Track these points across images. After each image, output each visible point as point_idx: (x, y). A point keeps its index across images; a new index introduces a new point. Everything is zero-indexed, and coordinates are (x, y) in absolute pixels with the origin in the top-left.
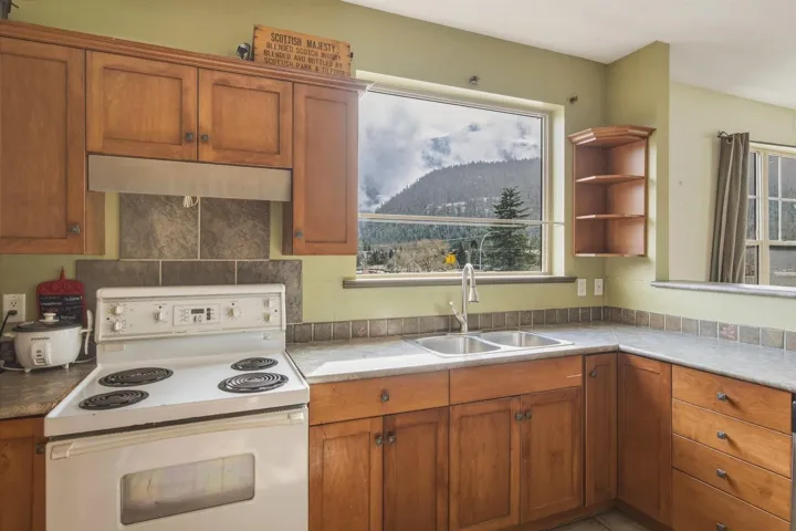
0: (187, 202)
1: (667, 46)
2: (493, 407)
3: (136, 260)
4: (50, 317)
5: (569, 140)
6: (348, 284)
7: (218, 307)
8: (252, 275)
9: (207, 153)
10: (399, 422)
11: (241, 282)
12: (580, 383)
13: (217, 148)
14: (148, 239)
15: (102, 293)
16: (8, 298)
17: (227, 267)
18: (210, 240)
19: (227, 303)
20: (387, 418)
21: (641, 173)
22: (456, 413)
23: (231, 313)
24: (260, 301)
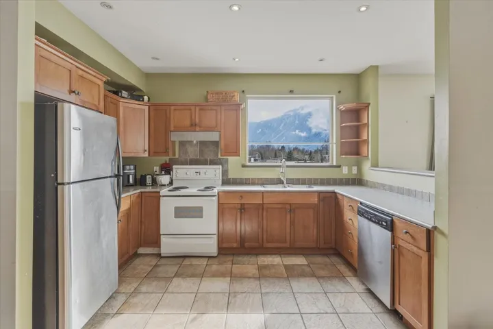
0: (195, 142)
1: (377, 67)
2: (280, 206)
3: (183, 158)
4: (163, 172)
5: (337, 109)
6: (244, 166)
7: (202, 171)
8: (213, 163)
9: (198, 129)
10: (246, 206)
11: (210, 165)
12: (316, 202)
13: (200, 127)
14: (186, 153)
15: (174, 167)
16: (155, 168)
17: (206, 160)
18: (201, 152)
19: (205, 170)
20: (242, 204)
21: (366, 122)
22: (265, 206)
23: (205, 173)
24: (214, 170)
